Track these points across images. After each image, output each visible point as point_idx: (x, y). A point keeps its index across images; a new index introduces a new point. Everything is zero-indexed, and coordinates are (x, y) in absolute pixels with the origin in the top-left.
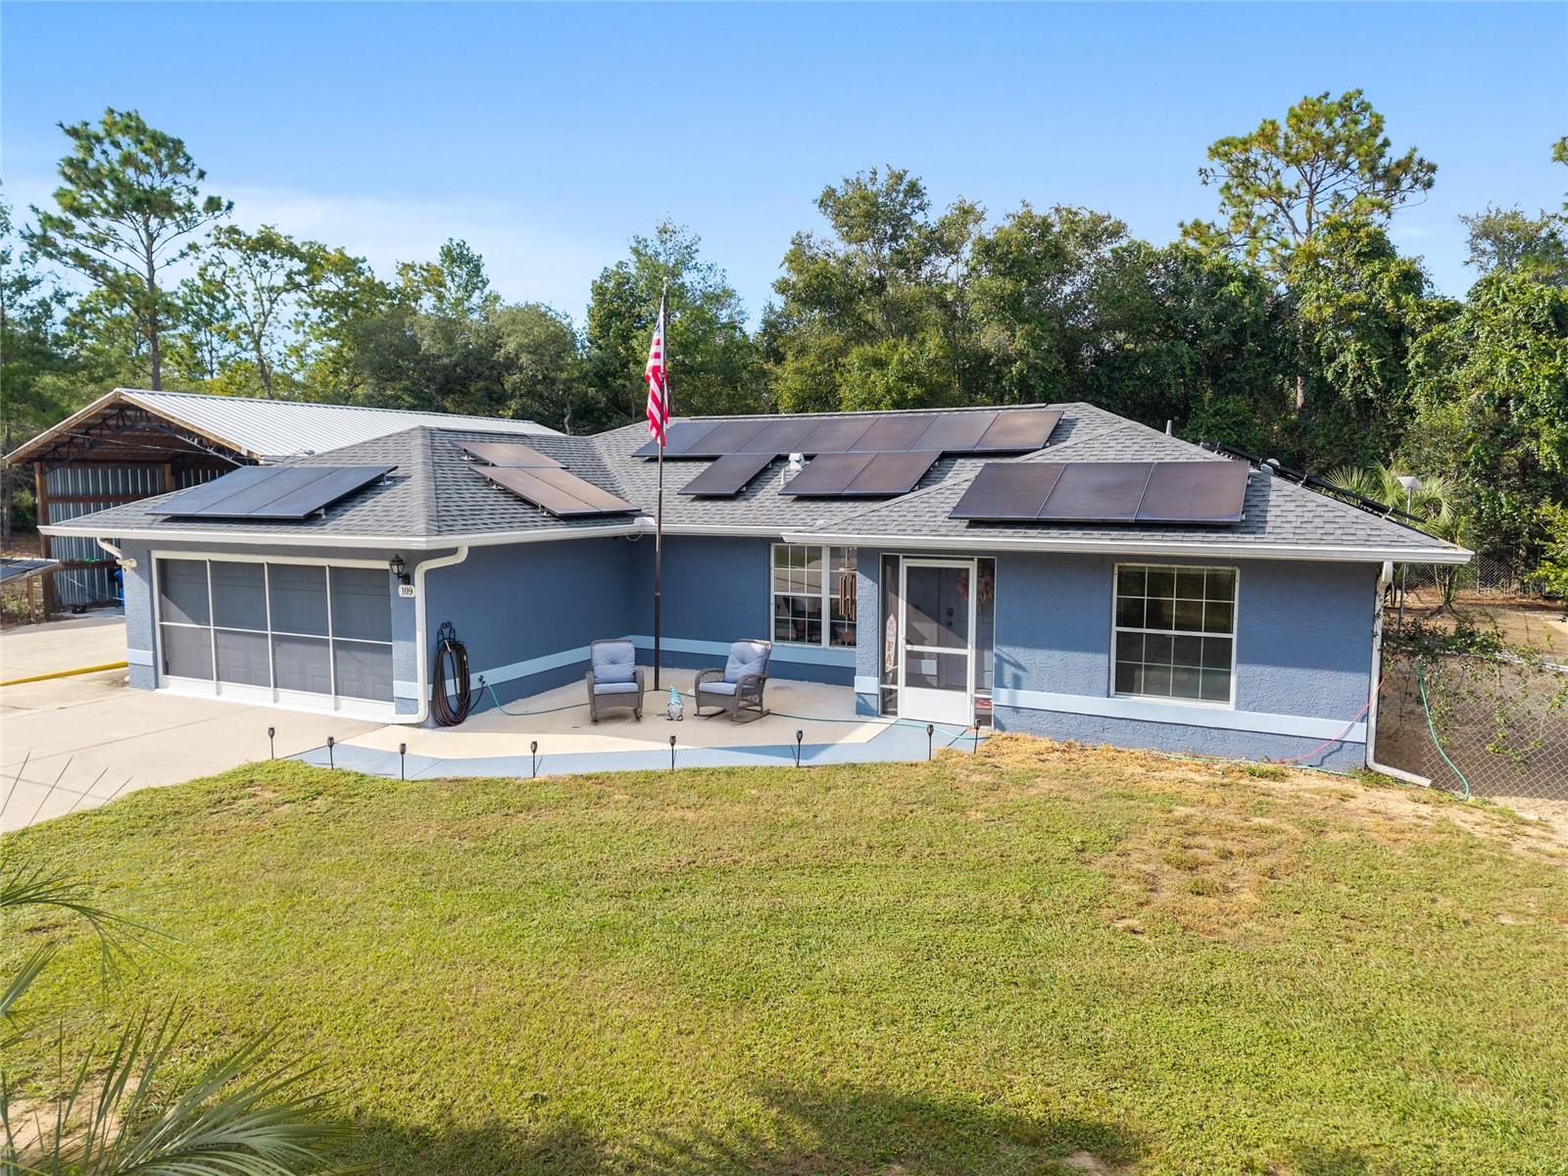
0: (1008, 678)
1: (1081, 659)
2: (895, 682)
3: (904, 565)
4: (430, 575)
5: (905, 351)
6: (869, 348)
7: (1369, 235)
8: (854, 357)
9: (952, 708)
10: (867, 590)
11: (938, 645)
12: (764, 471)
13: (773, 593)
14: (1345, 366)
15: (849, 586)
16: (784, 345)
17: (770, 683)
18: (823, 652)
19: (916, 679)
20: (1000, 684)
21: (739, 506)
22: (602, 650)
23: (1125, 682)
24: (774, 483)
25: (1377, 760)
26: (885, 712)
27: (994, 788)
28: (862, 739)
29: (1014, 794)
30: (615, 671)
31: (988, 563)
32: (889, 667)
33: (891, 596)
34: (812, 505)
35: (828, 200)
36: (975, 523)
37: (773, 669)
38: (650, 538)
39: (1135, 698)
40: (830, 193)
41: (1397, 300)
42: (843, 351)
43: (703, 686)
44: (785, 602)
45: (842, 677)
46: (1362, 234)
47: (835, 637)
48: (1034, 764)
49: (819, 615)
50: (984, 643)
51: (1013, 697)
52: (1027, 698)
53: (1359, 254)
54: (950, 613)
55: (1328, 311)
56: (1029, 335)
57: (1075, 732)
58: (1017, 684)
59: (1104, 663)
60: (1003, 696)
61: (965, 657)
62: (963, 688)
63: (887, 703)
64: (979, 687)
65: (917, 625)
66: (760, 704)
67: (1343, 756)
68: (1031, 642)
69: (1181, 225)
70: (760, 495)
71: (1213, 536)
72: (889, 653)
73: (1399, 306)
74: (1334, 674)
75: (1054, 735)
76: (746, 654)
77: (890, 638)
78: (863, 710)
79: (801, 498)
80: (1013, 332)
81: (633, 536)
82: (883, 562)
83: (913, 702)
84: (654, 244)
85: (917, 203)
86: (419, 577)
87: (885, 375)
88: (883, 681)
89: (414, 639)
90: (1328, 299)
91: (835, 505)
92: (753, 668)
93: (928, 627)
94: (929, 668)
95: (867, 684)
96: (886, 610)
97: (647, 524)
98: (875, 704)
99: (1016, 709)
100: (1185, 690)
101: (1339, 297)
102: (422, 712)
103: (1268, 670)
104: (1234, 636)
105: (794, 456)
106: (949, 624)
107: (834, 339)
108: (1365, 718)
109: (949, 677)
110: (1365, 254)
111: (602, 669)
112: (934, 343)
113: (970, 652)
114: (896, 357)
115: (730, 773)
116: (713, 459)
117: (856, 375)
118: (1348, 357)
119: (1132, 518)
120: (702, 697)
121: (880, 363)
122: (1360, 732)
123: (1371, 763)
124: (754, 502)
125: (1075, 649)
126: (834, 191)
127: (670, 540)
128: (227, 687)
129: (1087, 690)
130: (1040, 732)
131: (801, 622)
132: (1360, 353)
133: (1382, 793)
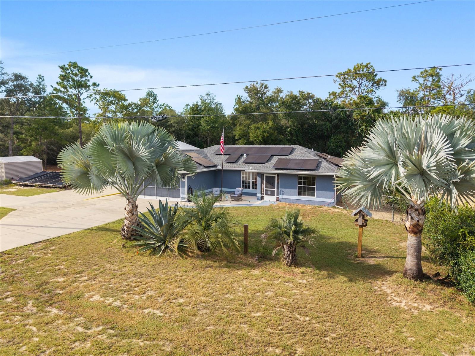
0: (281, 194)
1: (293, 190)
2: (263, 195)
3: (265, 175)
4: (188, 177)
5: (264, 125)
6: (256, 125)
7: (368, 100)
8: (253, 127)
9: (273, 199)
10: (259, 179)
11: (271, 188)
12: (239, 157)
13: (241, 180)
14: (363, 129)
15: (256, 179)
16: (236, 122)
17: (242, 196)
18: (251, 190)
19: (267, 194)
20: (280, 195)
21: (235, 165)
22: (214, 189)
23: (300, 194)
24: (241, 160)
25: (336, 205)
26: (262, 200)
27: (278, 208)
28: (259, 203)
29: (281, 209)
30: (216, 193)
31: (278, 175)
32: (262, 193)
33: (263, 180)
34: (249, 164)
35: (246, 89)
36: (276, 169)
37: (242, 194)
38: (220, 170)
39: (301, 196)
40: (247, 87)
41: (374, 114)
42: (250, 125)
43: (232, 195)
44: (243, 182)
45: (254, 195)
46: (367, 99)
47: (253, 188)
48: (285, 206)
49: (250, 184)
50: (278, 188)
51: (282, 196)
52: (284, 197)
53: (366, 104)
54: (273, 183)
55: (359, 117)
56: (292, 122)
57: (291, 202)
58: (283, 195)
59: (296, 191)
60: (280, 196)
61: (275, 190)
62: (275, 195)
63: (262, 198)
64: (278, 195)
65: (267, 186)
66: (241, 198)
67: (331, 204)
68: (285, 188)
69: (329, 93)
70: (239, 162)
71: (311, 171)
72: (263, 190)
73: (374, 116)
74: (330, 192)
75: (289, 203)
76: (239, 190)
77: (263, 188)
78: (258, 199)
79: (246, 163)
80: (289, 120)
81: (217, 170)
82: (262, 175)
83: (266, 198)
84: (205, 97)
85: (267, 90)
86: (186, 178)
87: (260, 131)
88: (262, 195)
89: (185, 187)
90: (359, 114)
91: (253, 164)
92: (240, 192)
93: (269, 186)
94: (269, 193)
95: (259, 195)
96: (262, 183)
97: (219, 168)
98: (260, 198)
99: (283, 199)
100: (309, 195)
101: (361, 113)
102: (186, 200)
103: (320, 192)
104: (316, 186)
105: (245, 155)
106: (273, 185)
107: (248, 122)
108: (334, 198)
109: (272, 194)
110: (368, 104)
111: (215, 193)
112: (271, 124)
113: (276, 189)
114: (262, 127)
115: (239, 207)
116: (229, 155)
117: (253, 131)
118: (363, 127)
119: (299, 169)
120: (232, 197)
121: (259, 128)
122: (333, 201)
123: (335, 205)
124: (238, 164)
125: (292, 189)
126: (248, 87)
127: (224, 170)
128: (146, 197)
129: (294, 195)
130: (287, 202)
131: (246, 185)
132: (366, 126)
133: (335, 209)
